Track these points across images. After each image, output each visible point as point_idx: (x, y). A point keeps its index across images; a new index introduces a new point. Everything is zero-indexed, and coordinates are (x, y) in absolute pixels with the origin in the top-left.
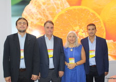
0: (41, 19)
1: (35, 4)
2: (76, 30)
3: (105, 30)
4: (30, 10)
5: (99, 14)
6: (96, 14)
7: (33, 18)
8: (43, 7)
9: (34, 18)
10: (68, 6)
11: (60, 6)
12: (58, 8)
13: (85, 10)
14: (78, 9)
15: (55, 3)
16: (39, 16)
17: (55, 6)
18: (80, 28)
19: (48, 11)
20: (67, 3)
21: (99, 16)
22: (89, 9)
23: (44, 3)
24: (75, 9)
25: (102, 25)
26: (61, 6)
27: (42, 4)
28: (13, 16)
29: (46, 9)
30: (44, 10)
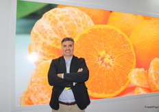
0: (56, 39)
1: (50, 19)
2: (102, 55)
3: (135, 56)
4: (42, 26)
5: (129, 36)
6: (126, 37)
7: (45, 38)
8: (60, 23)
9: (48, 37)
10: (93, 24)
11: (81, 24)
12: (79, 26)
13: (112, 30)
14: (104, 29)
15: (76, 20)
16: (54, 35)
17: (75, 22)
18: (107, 52)
19: (66, 28)
20: (91, 21)
21: (128, 39)
22: (117, 29)
23: (61, 19)
24: (100, 29)
25: (132, 50)
26: (83, 24)
27: (58, 19)
28: (18, 33)
29: (64, 27)
30: (61, 27)
